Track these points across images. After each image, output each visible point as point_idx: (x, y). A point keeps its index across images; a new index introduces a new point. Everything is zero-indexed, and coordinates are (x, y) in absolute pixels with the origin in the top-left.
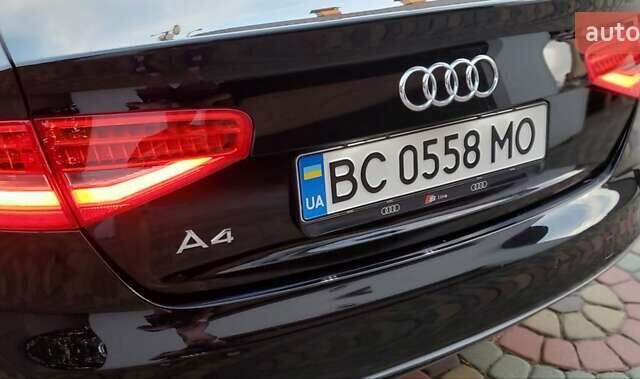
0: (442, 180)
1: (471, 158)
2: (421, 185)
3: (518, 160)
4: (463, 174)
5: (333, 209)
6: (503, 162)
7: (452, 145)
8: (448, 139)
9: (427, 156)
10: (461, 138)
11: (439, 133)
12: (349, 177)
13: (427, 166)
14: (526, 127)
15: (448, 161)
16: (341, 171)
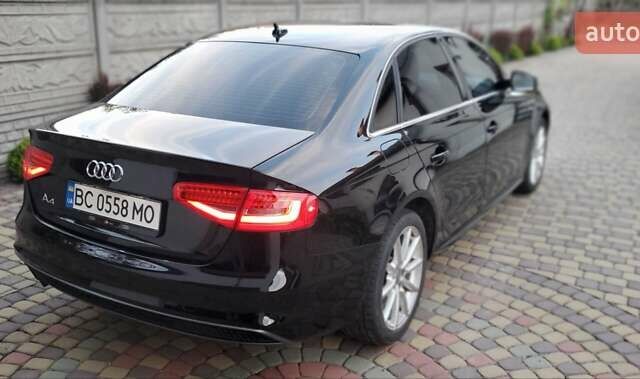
0: (111, 216)
1: (124, 212)
2: (103, 214)
3: (144, 224)
4: (119, 218)
5: (75, 207)
6: (136, 221)
7: (117, 202)
8: (116, 199)
9: (107, 202)
10: (121, 200)
11: (114, 195)
12: (81, 196)
13: (107, 207)
14: (149, 209)
15: (115, 209)
16: (79, 193)
